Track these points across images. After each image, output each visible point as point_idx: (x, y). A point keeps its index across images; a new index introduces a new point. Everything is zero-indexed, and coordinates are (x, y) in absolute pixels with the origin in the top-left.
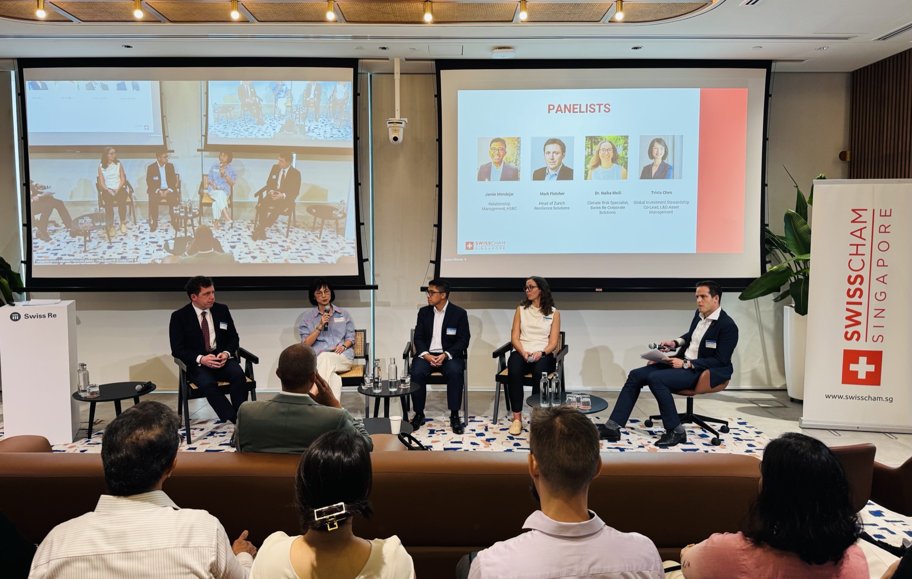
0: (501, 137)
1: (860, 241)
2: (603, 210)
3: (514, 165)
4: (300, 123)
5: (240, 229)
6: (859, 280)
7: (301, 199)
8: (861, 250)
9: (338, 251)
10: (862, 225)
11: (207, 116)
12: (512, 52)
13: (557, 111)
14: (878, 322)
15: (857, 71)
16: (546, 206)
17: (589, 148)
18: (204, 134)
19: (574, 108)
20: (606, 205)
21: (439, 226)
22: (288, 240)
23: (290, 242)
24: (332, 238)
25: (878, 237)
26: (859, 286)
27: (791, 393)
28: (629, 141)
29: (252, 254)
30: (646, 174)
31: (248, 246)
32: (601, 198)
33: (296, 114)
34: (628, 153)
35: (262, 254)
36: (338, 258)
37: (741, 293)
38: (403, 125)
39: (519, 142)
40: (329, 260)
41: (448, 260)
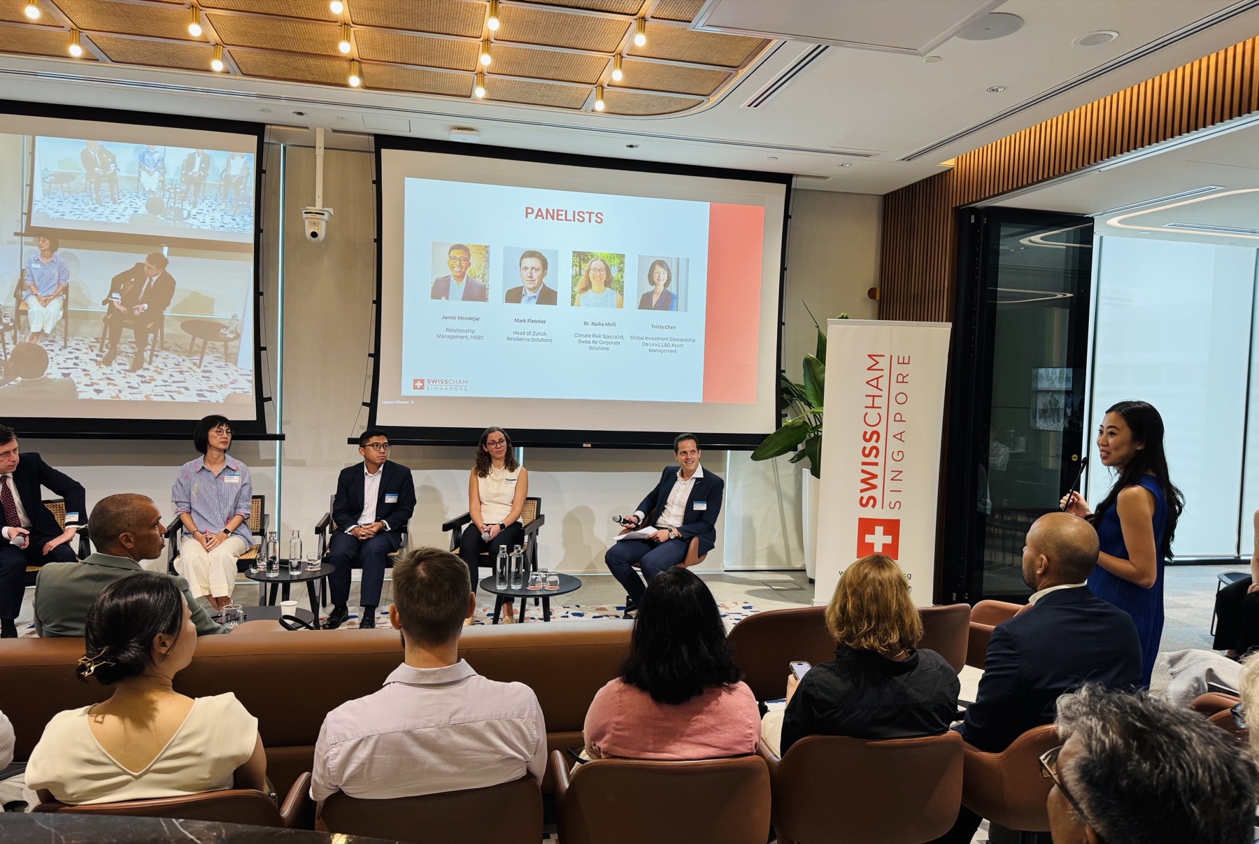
0: (463, 243)
1: (876, 392)
2: (593, 345)
3: (481, 280)
4: (176, 205)
5: (78, 350)
6: (875, 436)
7: (173, 311)
8: (878, 402)
9: (226, 385)
10: (878, 374)
11: (31, 185)
12: (476, 135)
13: (537, 216)
14: (895, 486)
15: (889, 194)
16: (522, 337)
17: (577, 266)
18: (25, 210)
19: (558, 215)
20: (598, 340)
21: (376, 356)
22: (151, 368)
23: (154, 371)
24: (218, 367)
25: (896, 388)
26: (875, 444)
27: (809, 574)
28: (625, 261)
29: (95, 387)
30: (645, 303)
31: (89, 375)
32: (590, 330)
33: (171, 193)
34: (625, 275)
35: (111, 386)
36: (226, 395)
37: (753, 452)
38: (326, 217)
39: (487, 252)
40: (212, 398)
41: (388, 402)
